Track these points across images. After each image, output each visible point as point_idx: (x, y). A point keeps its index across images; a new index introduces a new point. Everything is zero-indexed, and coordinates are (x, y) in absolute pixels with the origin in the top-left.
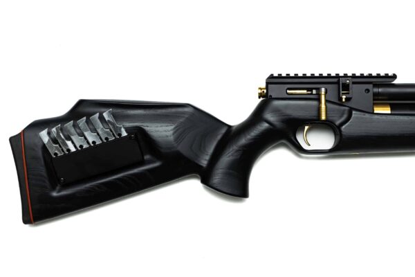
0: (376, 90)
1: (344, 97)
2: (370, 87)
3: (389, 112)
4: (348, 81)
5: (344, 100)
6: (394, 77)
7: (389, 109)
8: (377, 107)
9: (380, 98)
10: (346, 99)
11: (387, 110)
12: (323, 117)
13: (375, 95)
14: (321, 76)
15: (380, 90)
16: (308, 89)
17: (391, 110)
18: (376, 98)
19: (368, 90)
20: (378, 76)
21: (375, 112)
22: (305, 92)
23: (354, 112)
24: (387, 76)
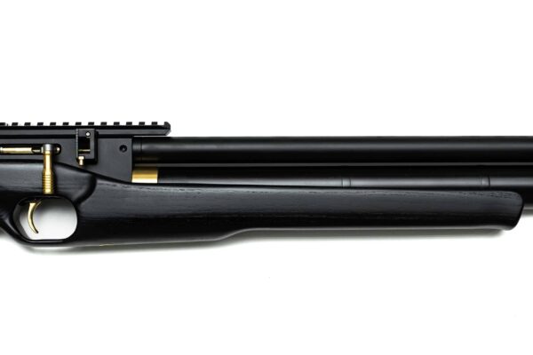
0: (137, 147)
1: (81, 158)
2: (127, 142)
3: (155, 181)
4: (88, 134)
5: (81, 163)
6: (167, 127)
7: (156, 176)
8: (137, 173)
9: (143, 159)
10: (84, 160)
11: (153, 179)
12: (48, 190)
13: (136, 154)
14: (40, 126)
15: (144, 147)
16: (34, 146)
17: (159, 178)
18: (139, 159)
19: (123, 148)
20: (142, 126)
21: (134, 181)
22: (29, 150)
23: (99, 181)
24: (155, 126)
